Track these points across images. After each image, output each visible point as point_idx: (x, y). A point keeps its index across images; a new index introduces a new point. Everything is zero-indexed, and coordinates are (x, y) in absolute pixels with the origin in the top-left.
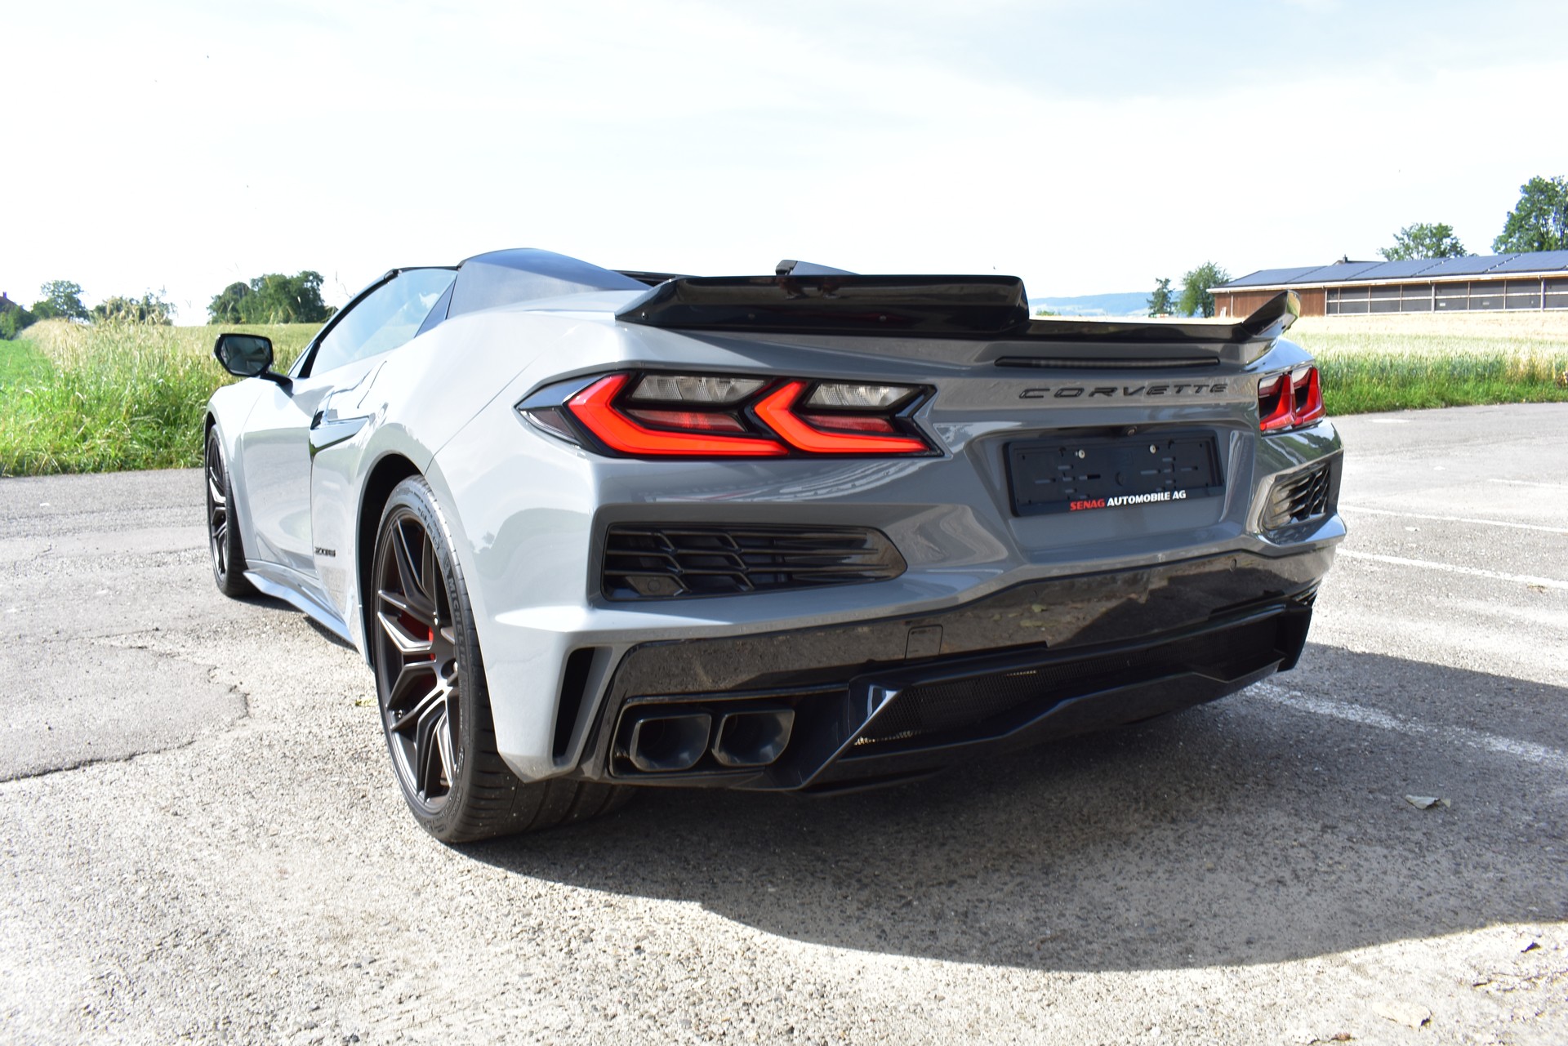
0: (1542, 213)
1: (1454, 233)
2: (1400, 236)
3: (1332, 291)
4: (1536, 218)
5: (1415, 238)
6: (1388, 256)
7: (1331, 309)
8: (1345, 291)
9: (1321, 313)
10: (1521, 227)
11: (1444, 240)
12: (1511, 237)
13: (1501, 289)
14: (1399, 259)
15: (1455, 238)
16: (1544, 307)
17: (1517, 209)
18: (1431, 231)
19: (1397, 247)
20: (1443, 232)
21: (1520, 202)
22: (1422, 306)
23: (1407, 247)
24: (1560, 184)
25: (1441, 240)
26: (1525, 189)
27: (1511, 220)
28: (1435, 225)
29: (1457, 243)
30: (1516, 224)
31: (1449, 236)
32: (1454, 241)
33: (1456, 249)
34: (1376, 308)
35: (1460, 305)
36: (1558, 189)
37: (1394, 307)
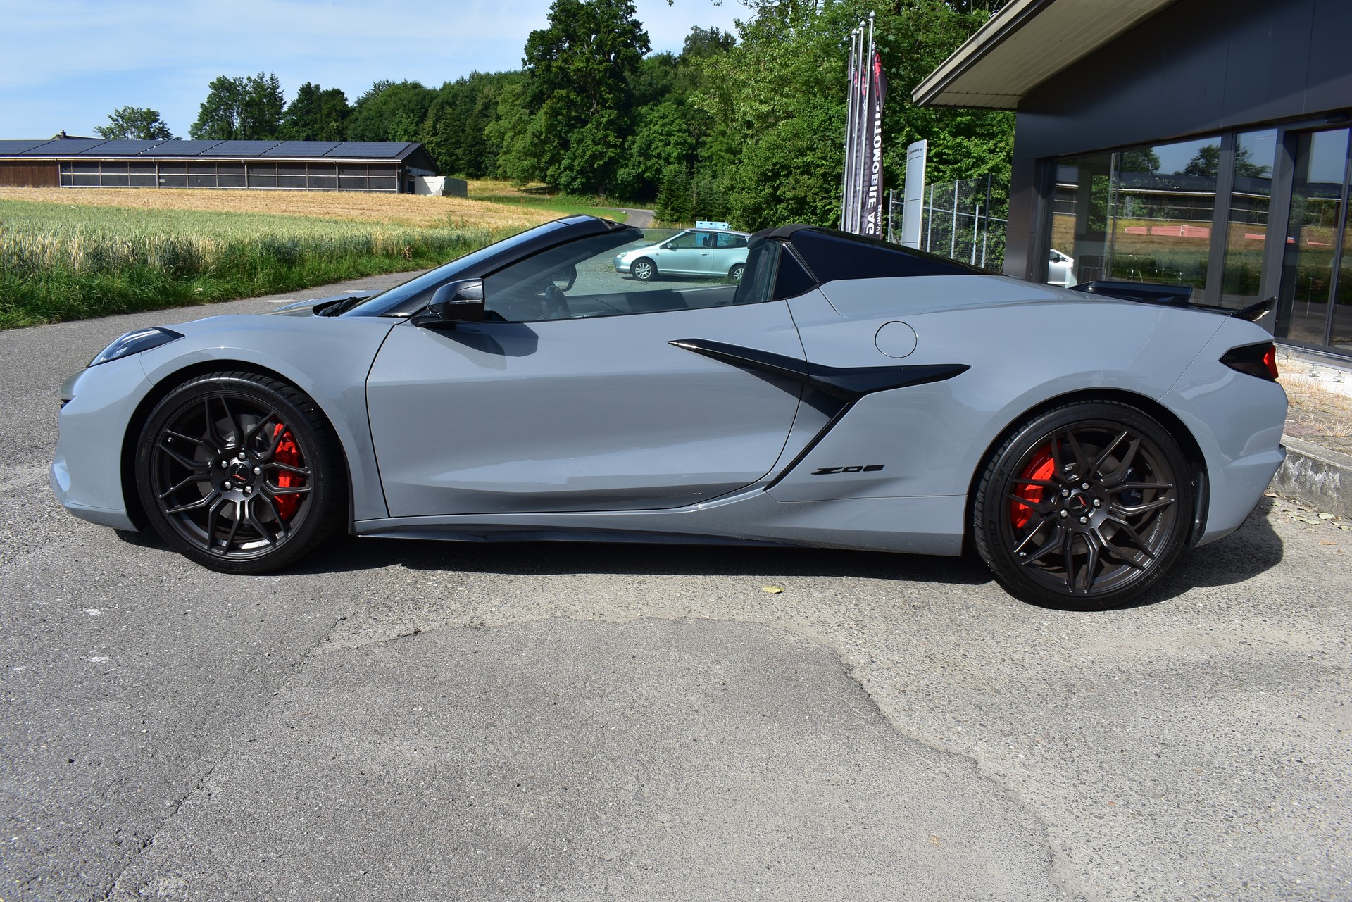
0: (229, 108)
1: (161, 118)
2: (115, 117)
3: (65, 165)
4: (225, 110)
5: (128, 120)
6: (105, 135)
7: (65, 182)
8: (77, 164)
9: (56, 185)
10: (213, 117)
11: (153, 124)
12: (205, 125)
13: (213, 169)
14: (114, 139)
15: (162, 123)
16: (248, 186)
17: (209, 102)
18: (141, 115)
19: (113, 126)
20: (152, 116)
21: (210, 95)
22: (149, 182)
23: (122, 129)
24: (241, 85)
25: (151, 123)
26: (213, 85)
27: (204, 110)
28: (145, 110)
29: (164, 127)
30: (208, 113)
31: (156, 120)
32: (161, 126)
33: (163, 132)
34: (107, 182)
35: (180, 182)
36: (239, 89)
37: (122, 182)
